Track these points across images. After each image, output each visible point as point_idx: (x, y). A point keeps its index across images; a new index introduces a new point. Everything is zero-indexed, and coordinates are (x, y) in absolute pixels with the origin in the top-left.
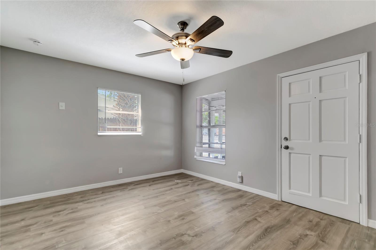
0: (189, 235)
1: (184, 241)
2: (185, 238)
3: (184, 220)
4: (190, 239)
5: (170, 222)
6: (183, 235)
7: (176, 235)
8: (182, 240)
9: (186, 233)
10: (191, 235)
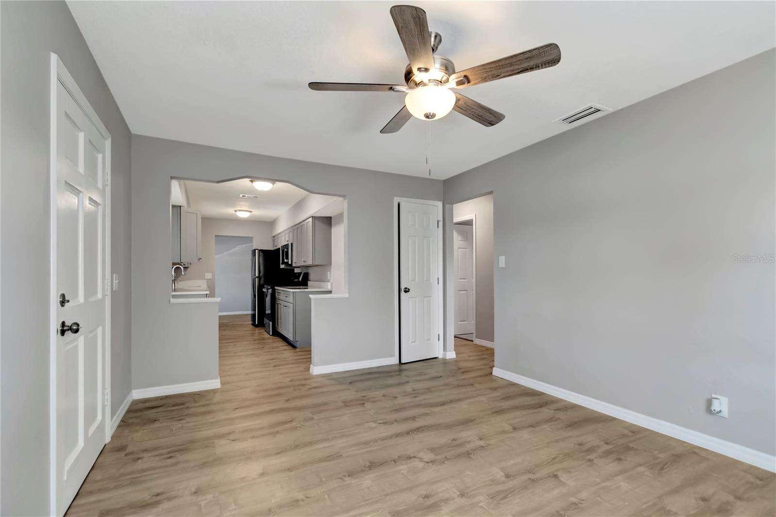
0: (421, 459)
1: (432, 452)
2: (429, 456)
3: (424, 493)
4: (421, 455)
5: (458, 493)
6: (433, 462)
7: (444, 463)
8: (434, 454)
9: (425, 463)
10: (419, 460)
